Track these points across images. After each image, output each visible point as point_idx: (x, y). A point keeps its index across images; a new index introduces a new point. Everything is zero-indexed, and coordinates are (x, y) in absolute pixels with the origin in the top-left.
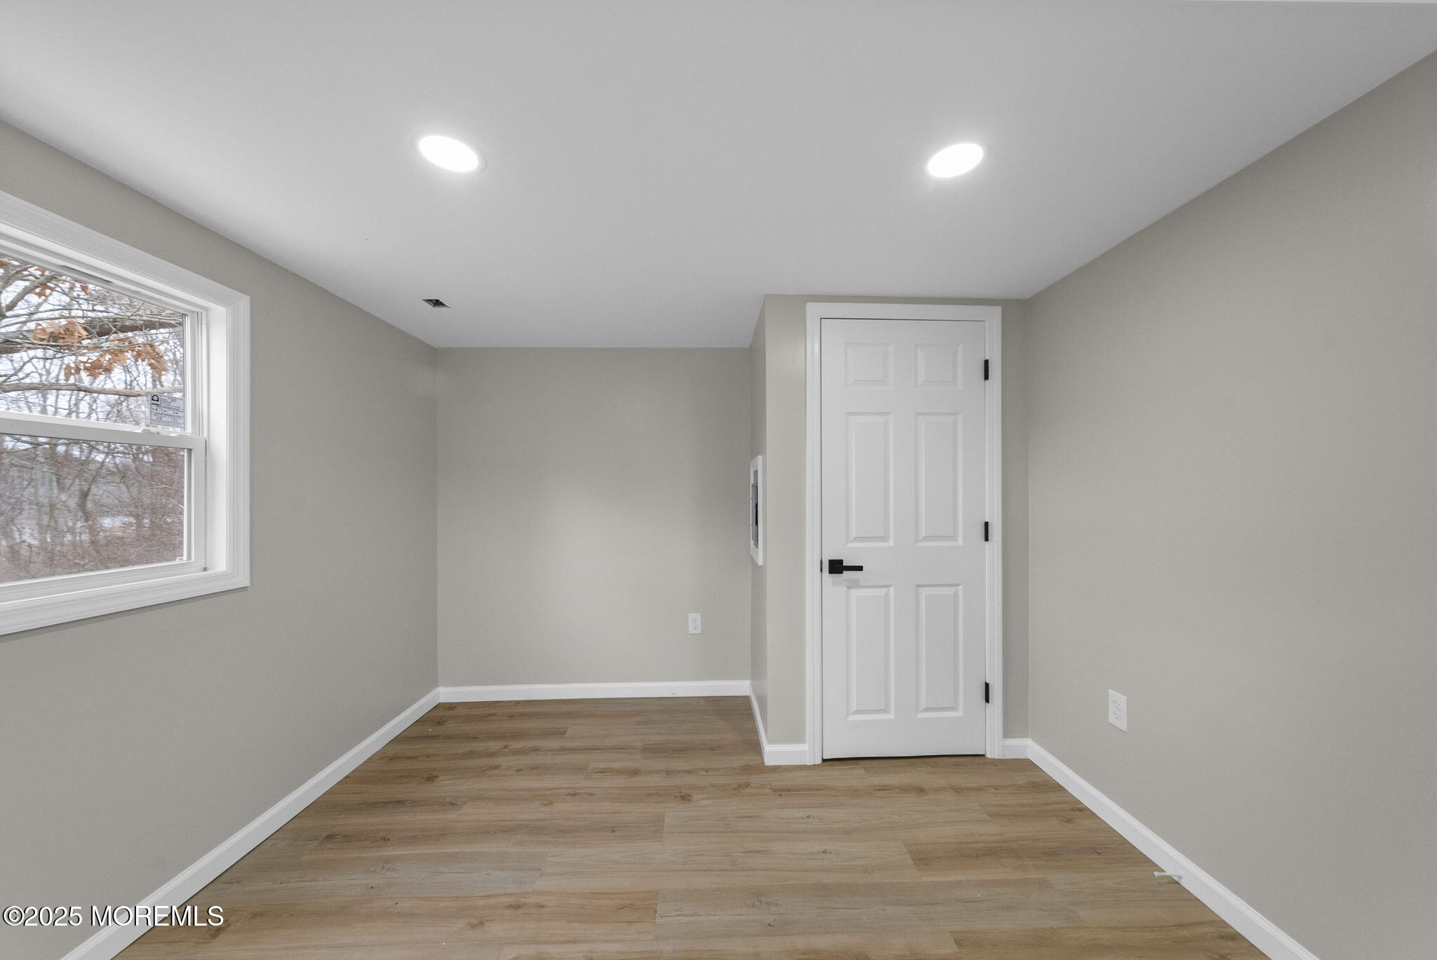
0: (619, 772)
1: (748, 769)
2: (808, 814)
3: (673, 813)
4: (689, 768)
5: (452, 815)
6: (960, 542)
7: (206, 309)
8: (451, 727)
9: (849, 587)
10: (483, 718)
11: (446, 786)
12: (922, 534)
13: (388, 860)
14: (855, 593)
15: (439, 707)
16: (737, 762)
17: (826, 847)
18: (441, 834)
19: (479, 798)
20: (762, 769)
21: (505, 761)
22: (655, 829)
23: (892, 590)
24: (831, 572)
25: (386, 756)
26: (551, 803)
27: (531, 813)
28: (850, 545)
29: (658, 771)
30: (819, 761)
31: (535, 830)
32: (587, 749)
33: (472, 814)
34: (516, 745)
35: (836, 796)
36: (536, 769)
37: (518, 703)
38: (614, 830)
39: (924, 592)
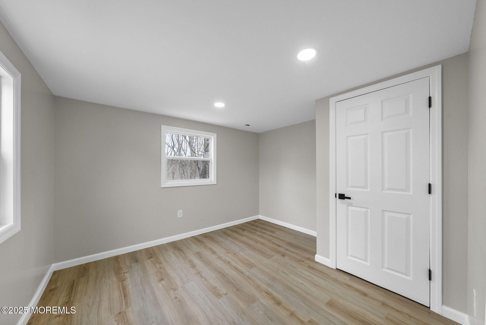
0: (276, 244)
1: (309, 259)
2: (310, 275)
3: (277, 257)
4: (292, 251)
5: (240, 237)
6: (411, 193)
7: (211, 137)
8: (256, 224)
9: (348, 206)
10: (263, 224)
11: (245, 233)
12: (386, 186)
13: (227, 239)
14: (351, 208)
15: (259, 219)
16: (308, 256)
17: (303, 283)
18: (236, 239)
19: (247, 236)
20: (313, 261)
21: (258, 233)
22: (269, 257)
23: (369, 209)
24: (339, 198)
25: (242, 225)
26: (257, 243)
27: (252, 243)
28: (349, 189)
29: (284, 248)
30: (335, 268)
31: (249, 246)
32: (274, 237)
33: (244, 239)
34: (263, 231)
35: (327, 277)
36: (261, 236)
37: (273, 224)
38: (262, 253)
39: (387, 214)
